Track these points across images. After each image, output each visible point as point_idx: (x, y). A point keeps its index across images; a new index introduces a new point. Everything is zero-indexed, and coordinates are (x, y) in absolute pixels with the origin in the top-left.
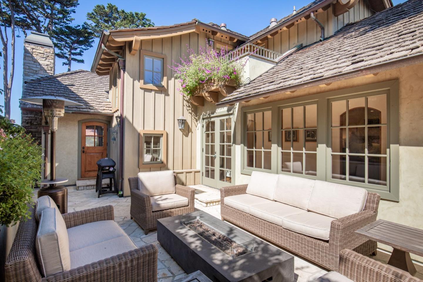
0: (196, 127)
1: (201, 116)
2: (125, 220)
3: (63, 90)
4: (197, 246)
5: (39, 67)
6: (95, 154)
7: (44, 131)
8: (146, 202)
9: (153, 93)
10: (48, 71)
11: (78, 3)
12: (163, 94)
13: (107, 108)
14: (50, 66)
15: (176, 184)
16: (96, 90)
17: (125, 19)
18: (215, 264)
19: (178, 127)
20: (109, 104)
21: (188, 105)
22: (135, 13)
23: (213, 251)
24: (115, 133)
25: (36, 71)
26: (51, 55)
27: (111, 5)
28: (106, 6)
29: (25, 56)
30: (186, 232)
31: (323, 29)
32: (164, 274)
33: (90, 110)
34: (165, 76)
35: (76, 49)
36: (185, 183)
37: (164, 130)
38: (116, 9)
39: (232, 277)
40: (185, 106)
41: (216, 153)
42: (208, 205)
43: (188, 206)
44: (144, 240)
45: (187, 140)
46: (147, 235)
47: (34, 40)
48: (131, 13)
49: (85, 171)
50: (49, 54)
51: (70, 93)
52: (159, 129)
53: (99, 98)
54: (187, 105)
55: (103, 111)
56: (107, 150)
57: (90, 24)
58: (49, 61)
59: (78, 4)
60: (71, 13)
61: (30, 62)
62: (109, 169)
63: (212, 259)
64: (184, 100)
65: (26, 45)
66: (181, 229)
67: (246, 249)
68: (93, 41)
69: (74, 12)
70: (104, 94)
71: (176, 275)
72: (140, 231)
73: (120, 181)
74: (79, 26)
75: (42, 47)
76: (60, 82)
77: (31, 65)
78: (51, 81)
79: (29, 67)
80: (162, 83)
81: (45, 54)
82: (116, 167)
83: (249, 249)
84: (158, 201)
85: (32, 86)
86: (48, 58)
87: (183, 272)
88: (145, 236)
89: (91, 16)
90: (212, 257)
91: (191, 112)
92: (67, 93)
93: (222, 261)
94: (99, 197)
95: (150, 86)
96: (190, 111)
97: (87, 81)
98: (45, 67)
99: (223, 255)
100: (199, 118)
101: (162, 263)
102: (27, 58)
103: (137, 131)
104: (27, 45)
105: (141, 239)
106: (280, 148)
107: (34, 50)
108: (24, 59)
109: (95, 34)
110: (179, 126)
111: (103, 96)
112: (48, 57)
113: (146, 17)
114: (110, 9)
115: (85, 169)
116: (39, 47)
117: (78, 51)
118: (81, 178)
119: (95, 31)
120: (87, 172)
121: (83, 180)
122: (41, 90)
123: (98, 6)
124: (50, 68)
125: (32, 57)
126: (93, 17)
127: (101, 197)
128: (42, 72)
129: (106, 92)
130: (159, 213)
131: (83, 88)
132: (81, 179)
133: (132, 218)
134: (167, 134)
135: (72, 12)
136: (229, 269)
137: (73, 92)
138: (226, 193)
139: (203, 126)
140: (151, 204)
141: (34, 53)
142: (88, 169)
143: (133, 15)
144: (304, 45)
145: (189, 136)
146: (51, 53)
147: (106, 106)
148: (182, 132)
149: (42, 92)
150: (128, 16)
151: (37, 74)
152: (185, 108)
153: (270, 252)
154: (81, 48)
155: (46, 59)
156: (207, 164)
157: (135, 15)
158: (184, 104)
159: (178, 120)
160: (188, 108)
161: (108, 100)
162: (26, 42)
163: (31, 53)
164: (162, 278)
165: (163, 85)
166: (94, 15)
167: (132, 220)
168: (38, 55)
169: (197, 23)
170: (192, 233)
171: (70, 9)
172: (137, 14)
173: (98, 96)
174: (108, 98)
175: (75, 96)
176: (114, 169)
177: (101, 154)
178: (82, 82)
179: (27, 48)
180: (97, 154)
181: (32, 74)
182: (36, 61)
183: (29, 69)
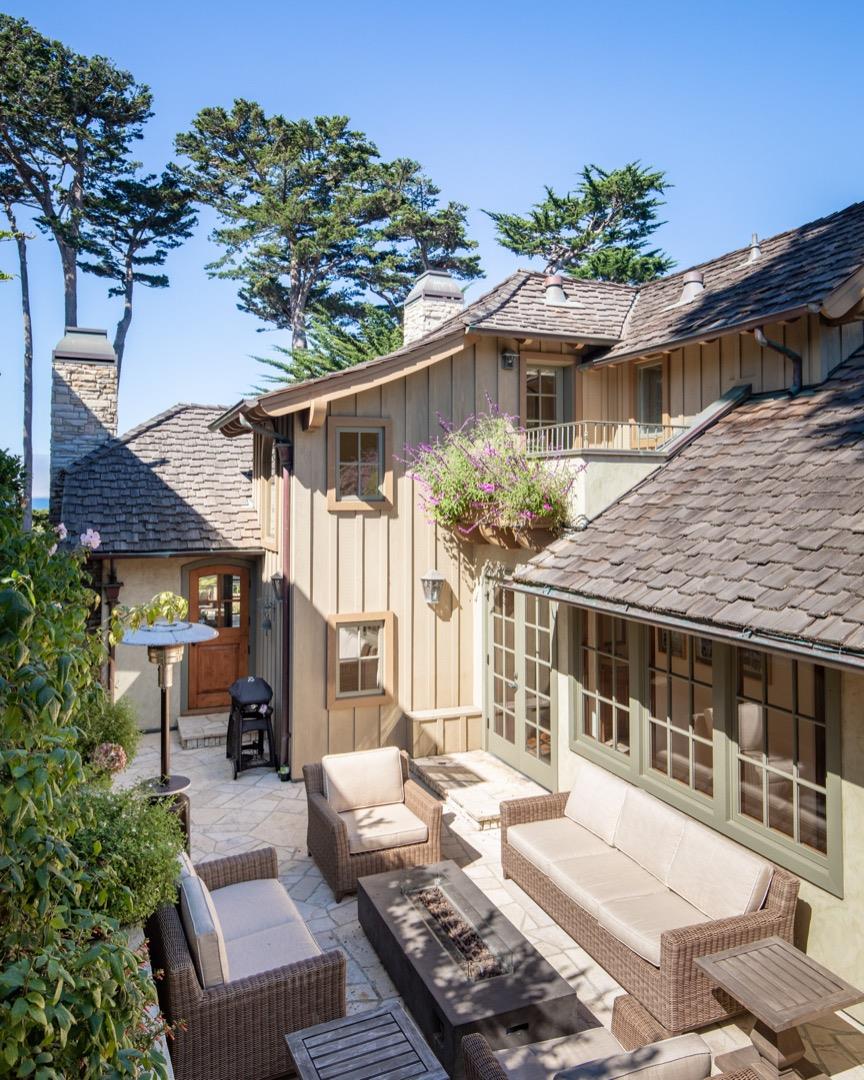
0: (472, 590)
1: (483, 568)
2: (296, 857)
3: (144, 483)
4: (417, 949)
5: (84, 415)
6: (221, 647)
7: (108, 598)
8: (337, 835)
9: (360, 517)
10: (105, 425)
11: (152, 110)
12: (384, 515)
13: (249, 533)
14: (109, 410)
15: (405, 779)
16: (219, 471)
17: (287, 141)
18: (435, 986)
19: (423, 601)
20: (254, 516)
21: (448, 537)
22: (317, 122)
23: (440, 961)
24: (270, 610)
25: (79, 427)
26: (111, 381)
27: (246, 104)
28: (229, 109)
29: (55, 393)
30: (405, 915)
31: (798, 361)
32: (364, 994)
33: (207, 544)
34: (389, 470)
35: (144, 243)
36: (440, 743)
37: (388, 608)
38: (260, 115)
39: (454, 1011)
40: (442, 539)
41: (516, 678)
42: (486, 826)
43: (427, 842)
44: (332, 914)
45: (448, 629)
46: (340, 904)
47: (75, 350)
48: (304, 123)
49: (198, 693)
50: (107, 381)
51: (161, 493)
52: (375, 609)
53: (228, 501)
54: (445, 538)
55: (239, 544)
56: (248, 636)
57: (185, 169)
58: (107, 399)
59: (152, 115)
60: (130, 140)
61: (65, 407)
62: (258, 708)
63: (434, 977)
64: (438, 527)
65: (56, 367)
66: (398, 905)
67: (500, 966)
68: (195, 219)
69: (141, 137)
70: (240, 482)
71: (384, 997)
72: (325, 892)
73: (284, 739)
74: (154, 177)
75: (91, 365)
76: (136, 457)
77: (70, 414)
78: (114, 459)
79: (63, 418)
80: (380, 488)
81: (99, 381)
82: (272, 704)
83: (505, 965)
84: (361, 827)
85: (77, 484)
86: (105, 391)
87: (397, 994)
88: (335, 905)
89: (187, 144)
90: (436, 973)
91: (456, 554)
92: (154, 492)
93: (450, 981)
94: (235, 778)
95: (352, 502)
96: (455, 551)
97: (199, 441)
98: (99, 415)
99: (455, 971)
100: (478, 571)
101: (363, 971)
102: (59, 398)
103: (320, 616)
104: (58, 365)
105: (327, 912)
106: (646, 712)
107: (74, 376)
108: (54, 401)
109: (199, 193)
110: (426, 596)
111: (238, 489)
112: (105, 387)
113: (350, 128)
114: (240, 118)
115: (198, 686)
116: (85, 367)
117: (150, 250)
118: (189, 708)
119: (199, 185)
120: (204, 695)
121: (193, 715)
122: (97, 491)
123: (207, 113)
124: (109, 417)
125: (70, 392)
126: (194, 144)
127: (240, 777)
128: (91, 428)
129: (244, 473)
130: (363, 857)
131: (188, 470)
132: (187, 713)
133: (310, 855)
134: (395, 619)
135: (133, 138)
136: (455, 997)
137: (167, 488)
138: (513, 816)
139: (488, 595)
140: (347, 839)
141: (74, 383)
142: (204, 686)
143: (309, 126)
144: (756, 390)
145: (451, 619)
146: (112, 376)
147: (247, 526)
148: (435, 610)
149: (100, 500)
150: (294, 133)
151: (79, 434)
152: (441, 544)
153: (536, 975)
154: (161, 242)
155: (101, 394)
156: (498, 699)
157: (314, 126)
158: (439, 536)
159: (423, 581)
160: (448, 545)
161: (250, 506)
162: (57, 358)
163: (69, 384)
164: (360, 1001)
165: (384, 494)
166: (195, 138)
167: (310, 859)
168: (81, 386)
169: (467, 329)
170: (415, 917)
171: (129, 129)
172: (321, 123)
173: (226, 494)
174: (251, 496)
175: (173, 501)
176: (269, 708)
177: (234, 646)
178: (185, 449)
179: (59, 372)
180: (225, 647)
181: (70, 437)
182: (78, 403)
183: (63, 425)
